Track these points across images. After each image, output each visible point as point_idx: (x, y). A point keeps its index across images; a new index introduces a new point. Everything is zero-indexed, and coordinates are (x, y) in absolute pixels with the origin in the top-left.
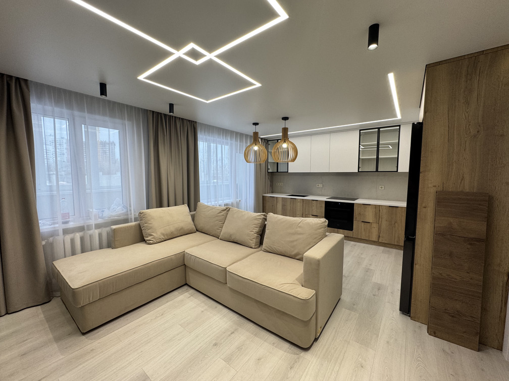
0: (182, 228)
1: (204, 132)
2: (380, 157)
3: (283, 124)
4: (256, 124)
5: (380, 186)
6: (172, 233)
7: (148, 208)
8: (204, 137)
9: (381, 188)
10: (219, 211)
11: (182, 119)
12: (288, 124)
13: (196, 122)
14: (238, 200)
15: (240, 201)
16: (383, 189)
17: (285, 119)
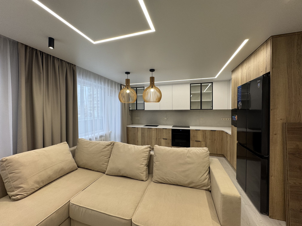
0: (62, 169)
1: (82, 76)
2: (202, 100)
3: (150, 74)
4: (128, 73)
5: (201, 118)
6: (49, 177)
7: (15, 152)
8: (82, 80)
9: (202, 119)
10: (104, 147)
11: (61, 60)
12: (154, 74)
13: (75, 65)
14: (110, 131)
15: (111, 132)
16: (203, 120)
17: (152, 70)
